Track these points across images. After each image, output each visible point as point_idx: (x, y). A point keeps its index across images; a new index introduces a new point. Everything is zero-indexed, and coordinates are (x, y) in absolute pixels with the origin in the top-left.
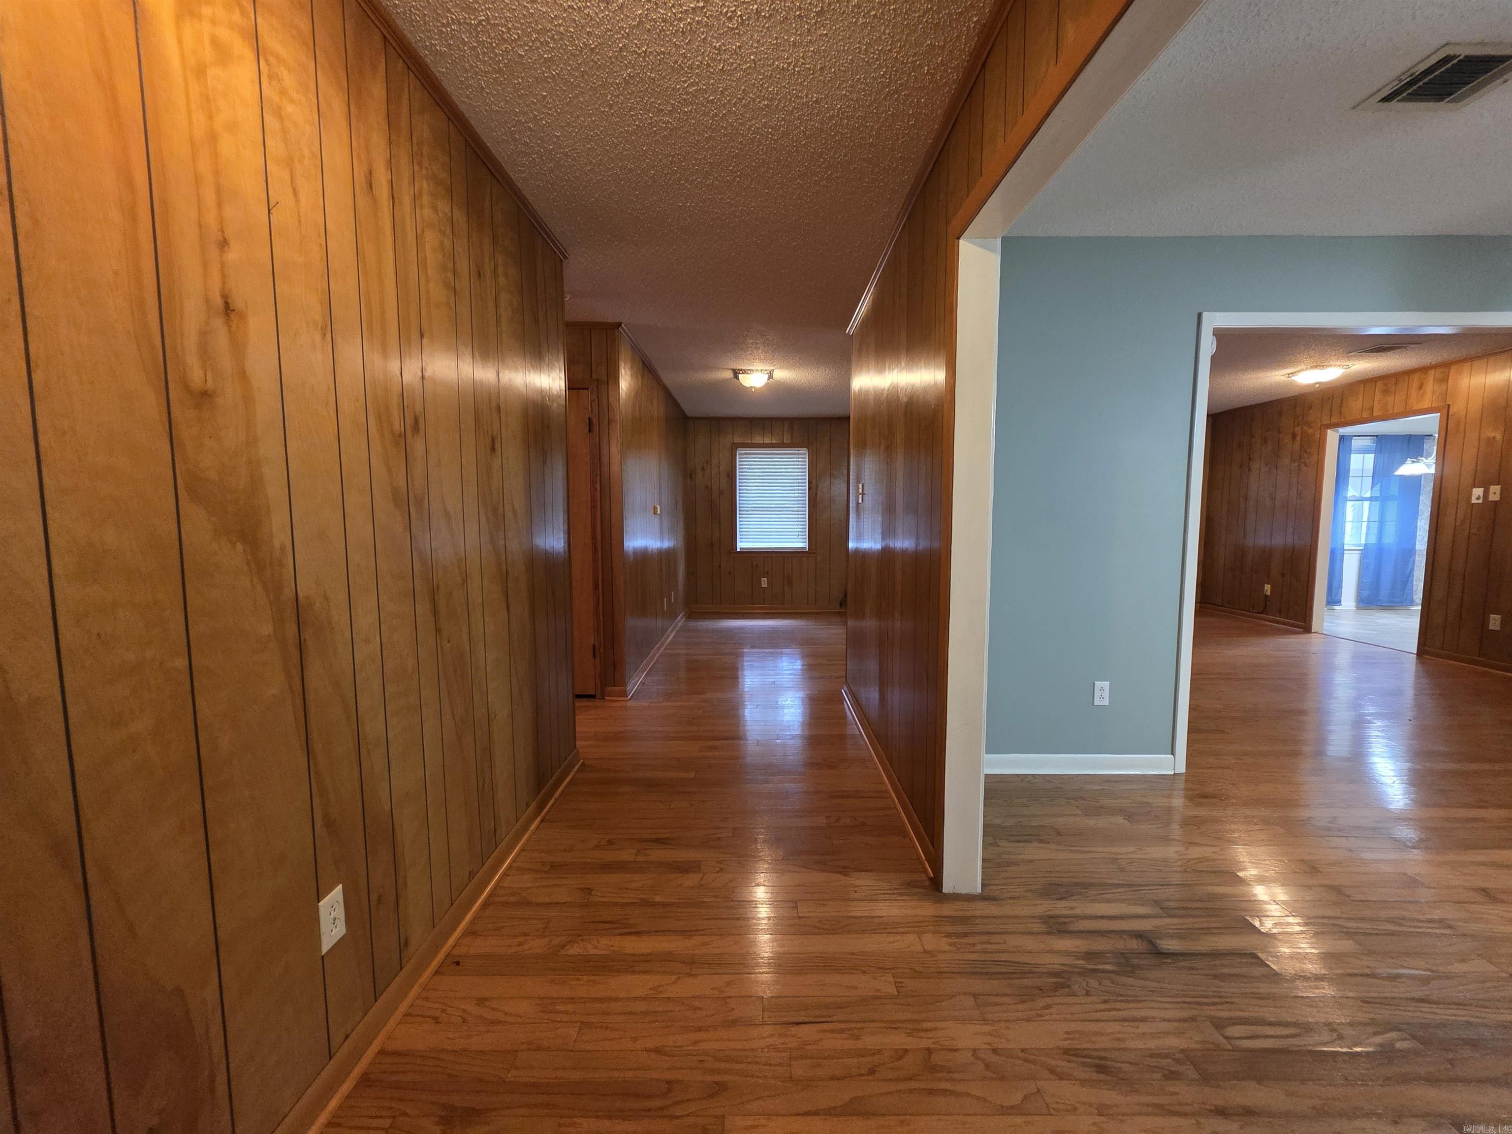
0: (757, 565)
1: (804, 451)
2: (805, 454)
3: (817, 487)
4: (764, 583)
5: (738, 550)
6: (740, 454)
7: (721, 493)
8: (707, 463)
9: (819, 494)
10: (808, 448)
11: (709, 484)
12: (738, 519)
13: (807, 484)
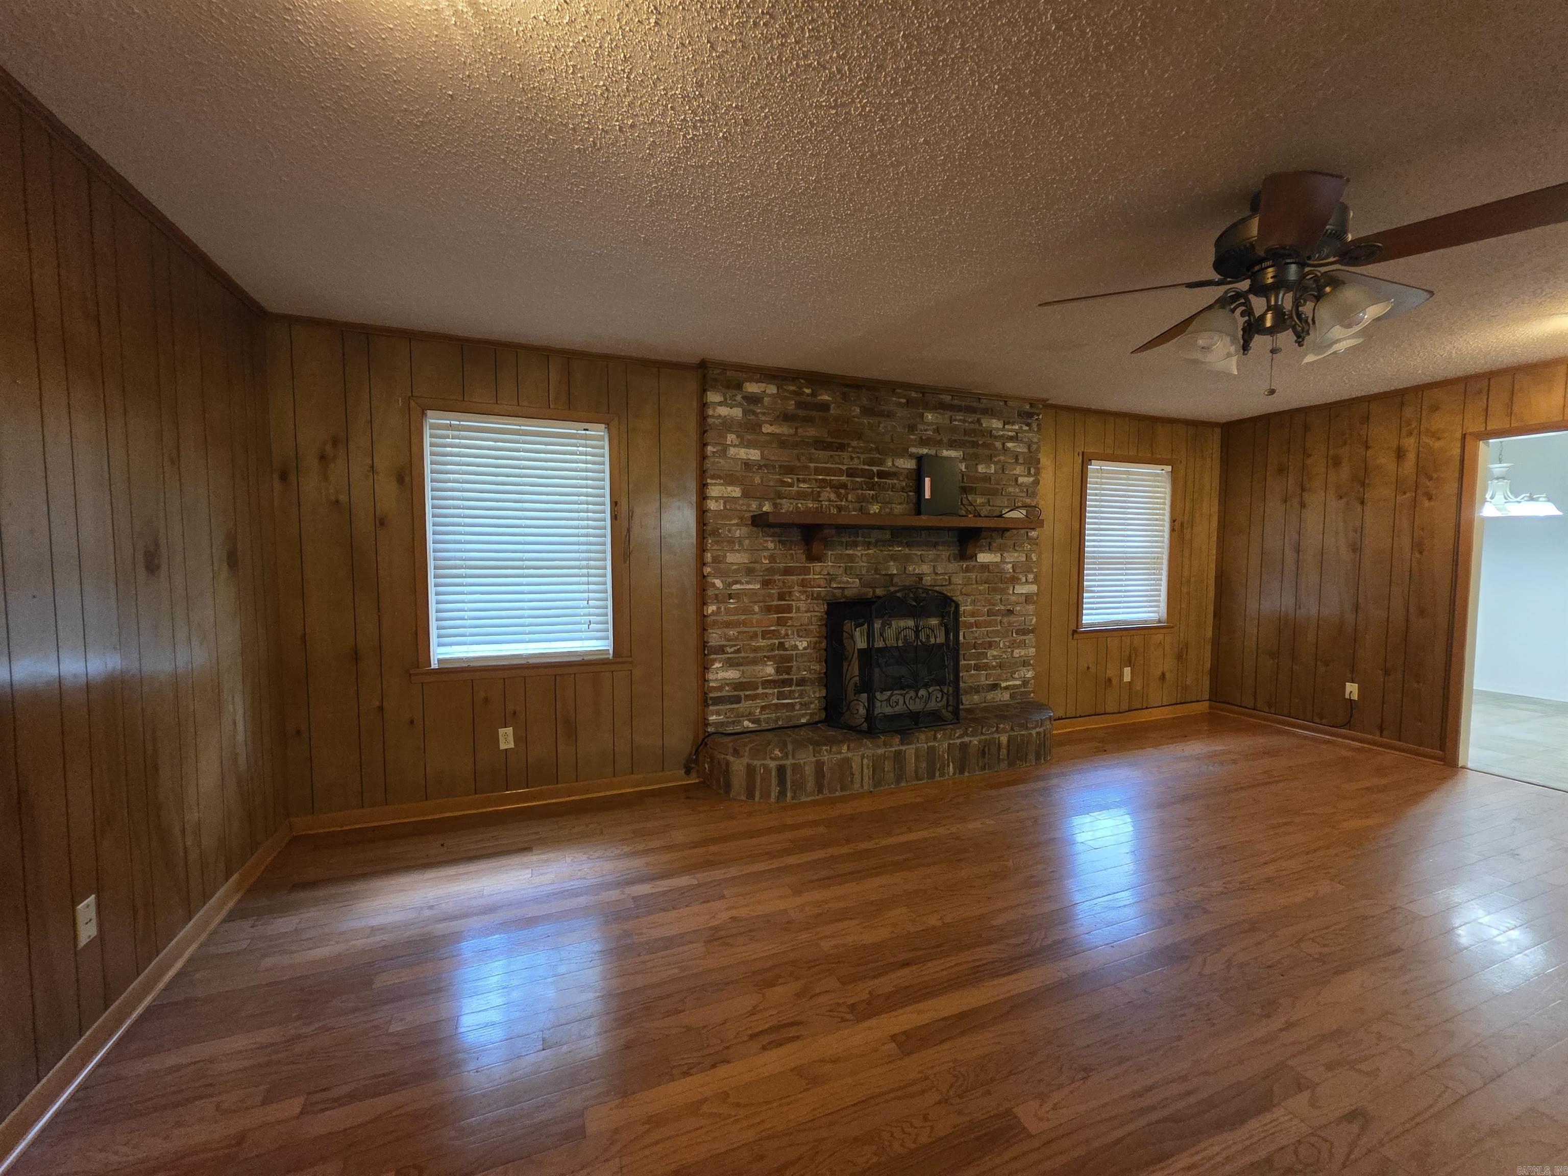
0: (486, 700)
1: (598, 431)
2: (600, 439)
3: (631, 516)
4: (506, 738)
5: (434, 665)
6: (433, 427)
7: (381, 522)
8: (335, 442)
9: (635, 530)
10: (608, 424)
11: (343, 498)
12: (432, 590)
13: (608, 508)
